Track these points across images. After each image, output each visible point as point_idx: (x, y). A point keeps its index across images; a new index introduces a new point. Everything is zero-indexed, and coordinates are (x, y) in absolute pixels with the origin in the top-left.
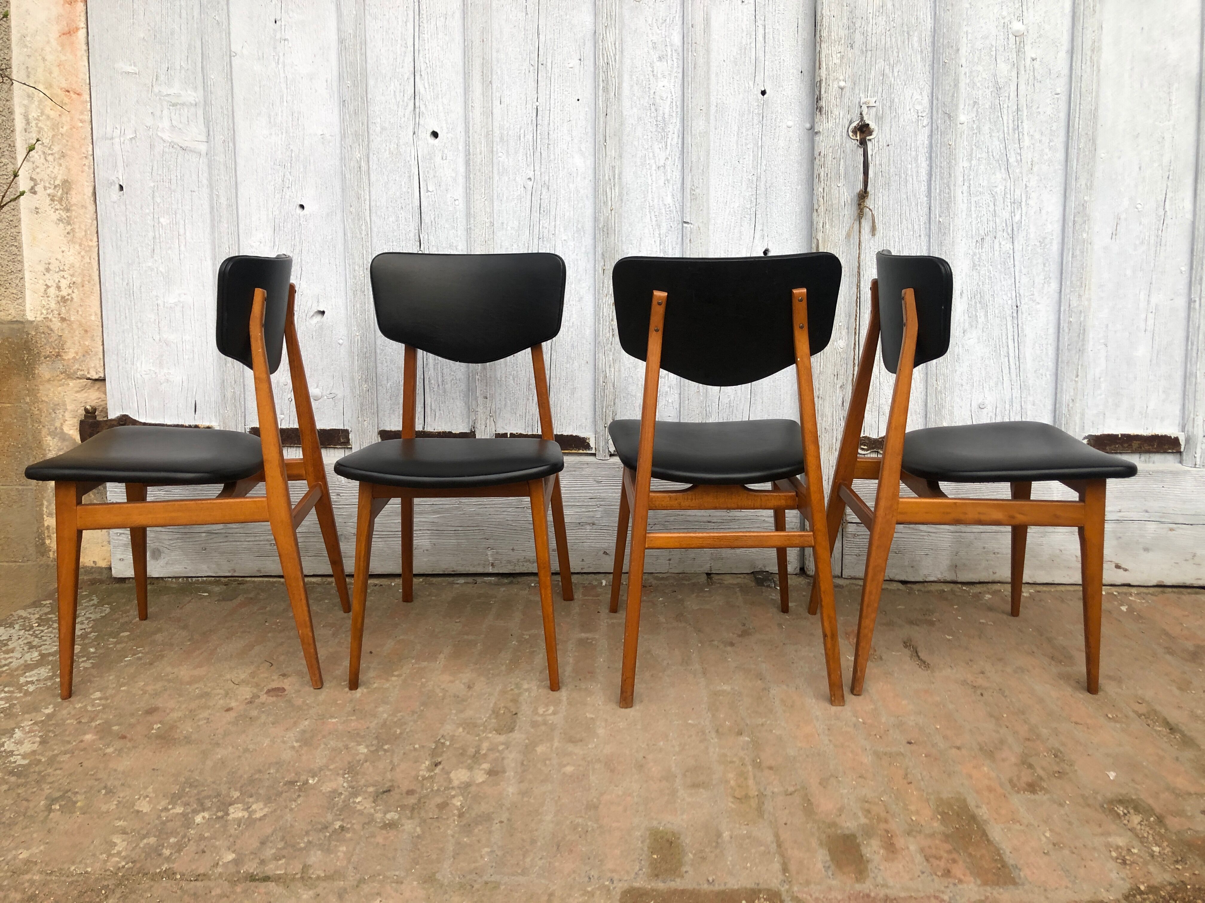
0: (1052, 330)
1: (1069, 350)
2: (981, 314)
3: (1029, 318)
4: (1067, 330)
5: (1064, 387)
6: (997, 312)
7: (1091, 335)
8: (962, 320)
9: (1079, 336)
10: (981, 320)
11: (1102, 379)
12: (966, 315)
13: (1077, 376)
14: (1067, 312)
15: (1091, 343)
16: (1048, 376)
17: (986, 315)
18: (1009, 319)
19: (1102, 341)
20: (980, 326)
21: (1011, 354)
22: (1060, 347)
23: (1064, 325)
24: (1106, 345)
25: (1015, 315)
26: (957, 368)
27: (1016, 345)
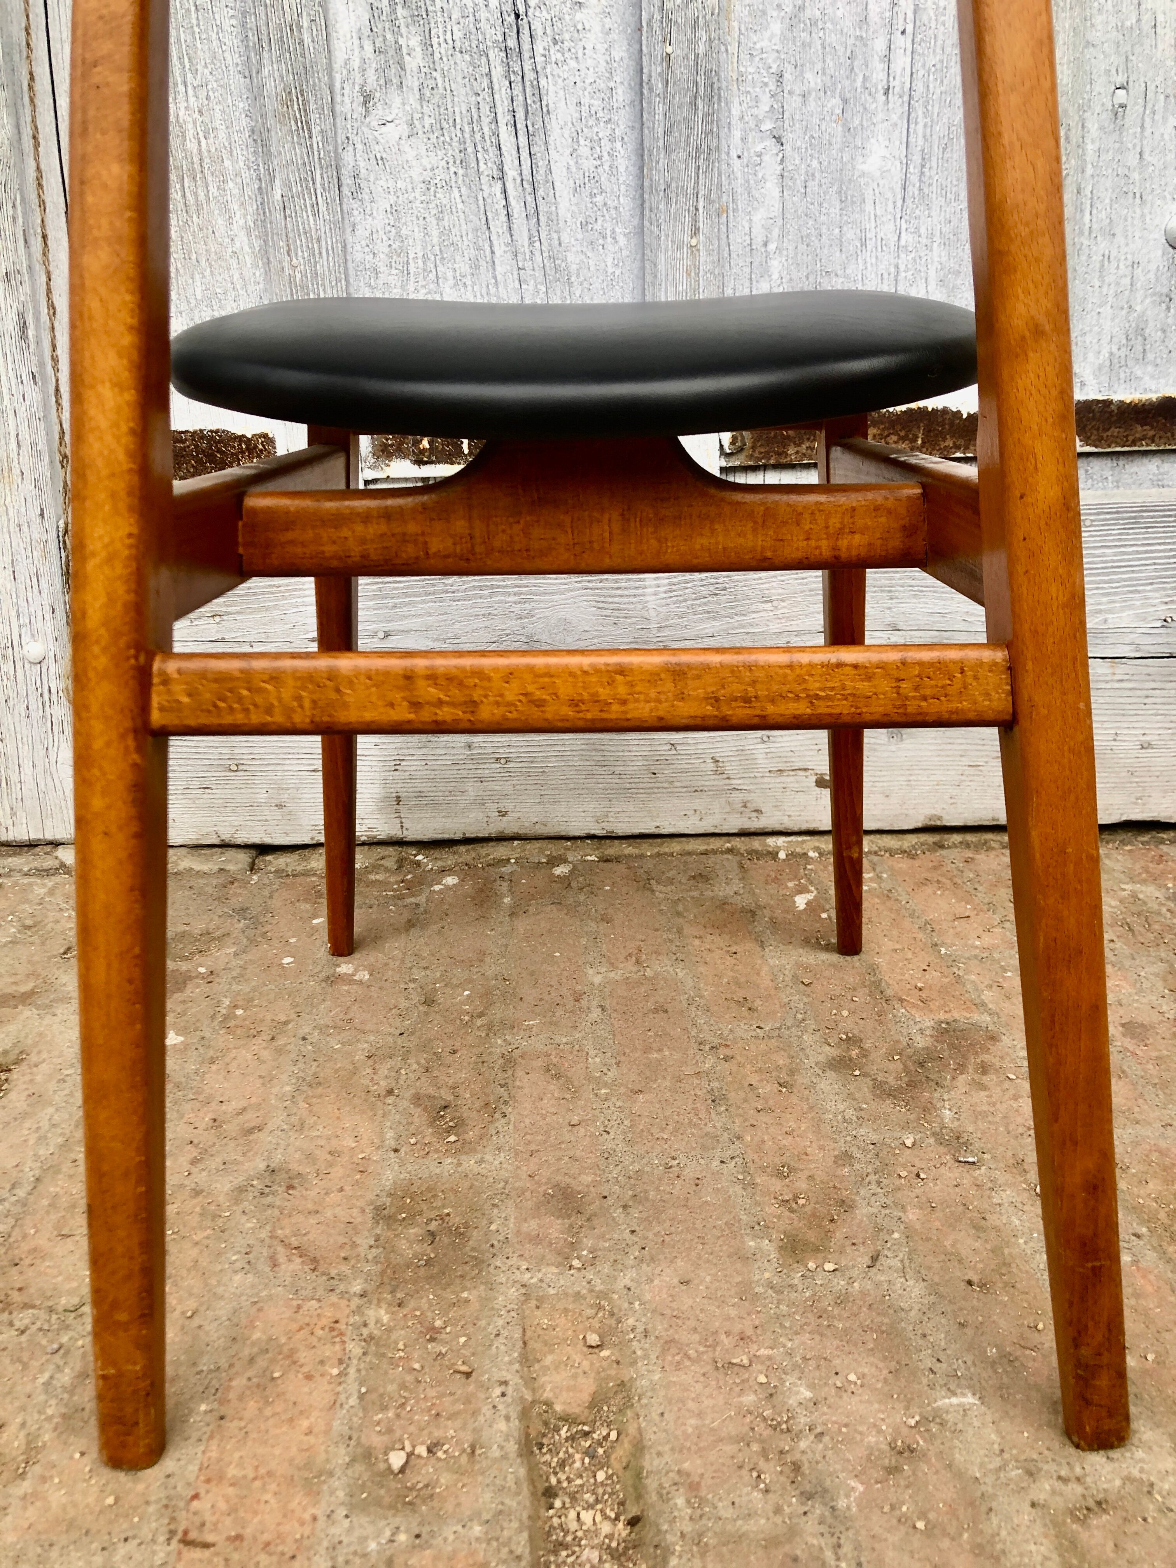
0: (622, 95)
1: (668, 150)
2: (412, 40)
3: (555, 56)
4: (659, 87)
5: (661, 267)
6: (458, 35)
7: (736, 111)
8: (356, 63)
9: (693, 104)
10: (414, 61)
11: (772, 247)
12: (369, 48)
13: (695, 232)
14: (656, 26)
15: (737, 134)
16: (622, 241)
17: (427, 45)
18: (496, 56)
19: (767, 126)
20: (412, 82)
21: (511, 173)
22: (646, 144)
23: (654, 70)
24: (779, 140)
25: (512, 43)
26: (357, 216)
27: (523, 140)
